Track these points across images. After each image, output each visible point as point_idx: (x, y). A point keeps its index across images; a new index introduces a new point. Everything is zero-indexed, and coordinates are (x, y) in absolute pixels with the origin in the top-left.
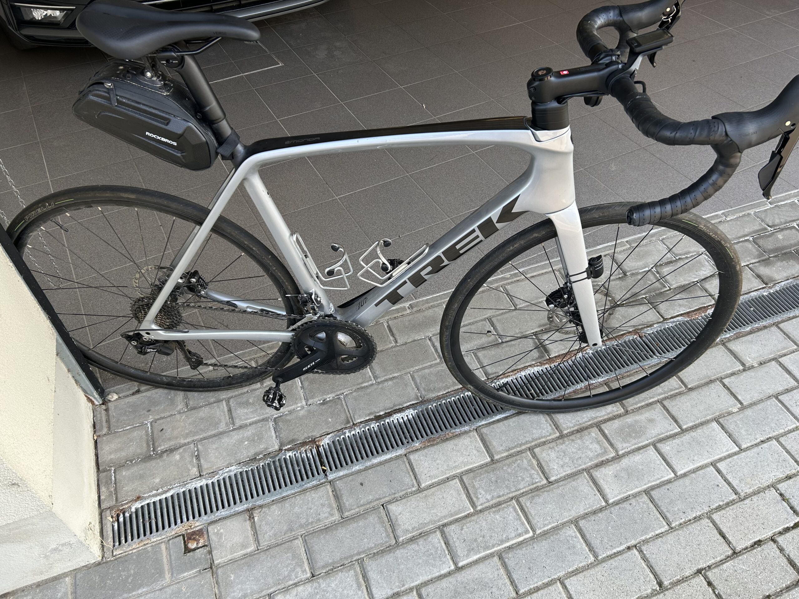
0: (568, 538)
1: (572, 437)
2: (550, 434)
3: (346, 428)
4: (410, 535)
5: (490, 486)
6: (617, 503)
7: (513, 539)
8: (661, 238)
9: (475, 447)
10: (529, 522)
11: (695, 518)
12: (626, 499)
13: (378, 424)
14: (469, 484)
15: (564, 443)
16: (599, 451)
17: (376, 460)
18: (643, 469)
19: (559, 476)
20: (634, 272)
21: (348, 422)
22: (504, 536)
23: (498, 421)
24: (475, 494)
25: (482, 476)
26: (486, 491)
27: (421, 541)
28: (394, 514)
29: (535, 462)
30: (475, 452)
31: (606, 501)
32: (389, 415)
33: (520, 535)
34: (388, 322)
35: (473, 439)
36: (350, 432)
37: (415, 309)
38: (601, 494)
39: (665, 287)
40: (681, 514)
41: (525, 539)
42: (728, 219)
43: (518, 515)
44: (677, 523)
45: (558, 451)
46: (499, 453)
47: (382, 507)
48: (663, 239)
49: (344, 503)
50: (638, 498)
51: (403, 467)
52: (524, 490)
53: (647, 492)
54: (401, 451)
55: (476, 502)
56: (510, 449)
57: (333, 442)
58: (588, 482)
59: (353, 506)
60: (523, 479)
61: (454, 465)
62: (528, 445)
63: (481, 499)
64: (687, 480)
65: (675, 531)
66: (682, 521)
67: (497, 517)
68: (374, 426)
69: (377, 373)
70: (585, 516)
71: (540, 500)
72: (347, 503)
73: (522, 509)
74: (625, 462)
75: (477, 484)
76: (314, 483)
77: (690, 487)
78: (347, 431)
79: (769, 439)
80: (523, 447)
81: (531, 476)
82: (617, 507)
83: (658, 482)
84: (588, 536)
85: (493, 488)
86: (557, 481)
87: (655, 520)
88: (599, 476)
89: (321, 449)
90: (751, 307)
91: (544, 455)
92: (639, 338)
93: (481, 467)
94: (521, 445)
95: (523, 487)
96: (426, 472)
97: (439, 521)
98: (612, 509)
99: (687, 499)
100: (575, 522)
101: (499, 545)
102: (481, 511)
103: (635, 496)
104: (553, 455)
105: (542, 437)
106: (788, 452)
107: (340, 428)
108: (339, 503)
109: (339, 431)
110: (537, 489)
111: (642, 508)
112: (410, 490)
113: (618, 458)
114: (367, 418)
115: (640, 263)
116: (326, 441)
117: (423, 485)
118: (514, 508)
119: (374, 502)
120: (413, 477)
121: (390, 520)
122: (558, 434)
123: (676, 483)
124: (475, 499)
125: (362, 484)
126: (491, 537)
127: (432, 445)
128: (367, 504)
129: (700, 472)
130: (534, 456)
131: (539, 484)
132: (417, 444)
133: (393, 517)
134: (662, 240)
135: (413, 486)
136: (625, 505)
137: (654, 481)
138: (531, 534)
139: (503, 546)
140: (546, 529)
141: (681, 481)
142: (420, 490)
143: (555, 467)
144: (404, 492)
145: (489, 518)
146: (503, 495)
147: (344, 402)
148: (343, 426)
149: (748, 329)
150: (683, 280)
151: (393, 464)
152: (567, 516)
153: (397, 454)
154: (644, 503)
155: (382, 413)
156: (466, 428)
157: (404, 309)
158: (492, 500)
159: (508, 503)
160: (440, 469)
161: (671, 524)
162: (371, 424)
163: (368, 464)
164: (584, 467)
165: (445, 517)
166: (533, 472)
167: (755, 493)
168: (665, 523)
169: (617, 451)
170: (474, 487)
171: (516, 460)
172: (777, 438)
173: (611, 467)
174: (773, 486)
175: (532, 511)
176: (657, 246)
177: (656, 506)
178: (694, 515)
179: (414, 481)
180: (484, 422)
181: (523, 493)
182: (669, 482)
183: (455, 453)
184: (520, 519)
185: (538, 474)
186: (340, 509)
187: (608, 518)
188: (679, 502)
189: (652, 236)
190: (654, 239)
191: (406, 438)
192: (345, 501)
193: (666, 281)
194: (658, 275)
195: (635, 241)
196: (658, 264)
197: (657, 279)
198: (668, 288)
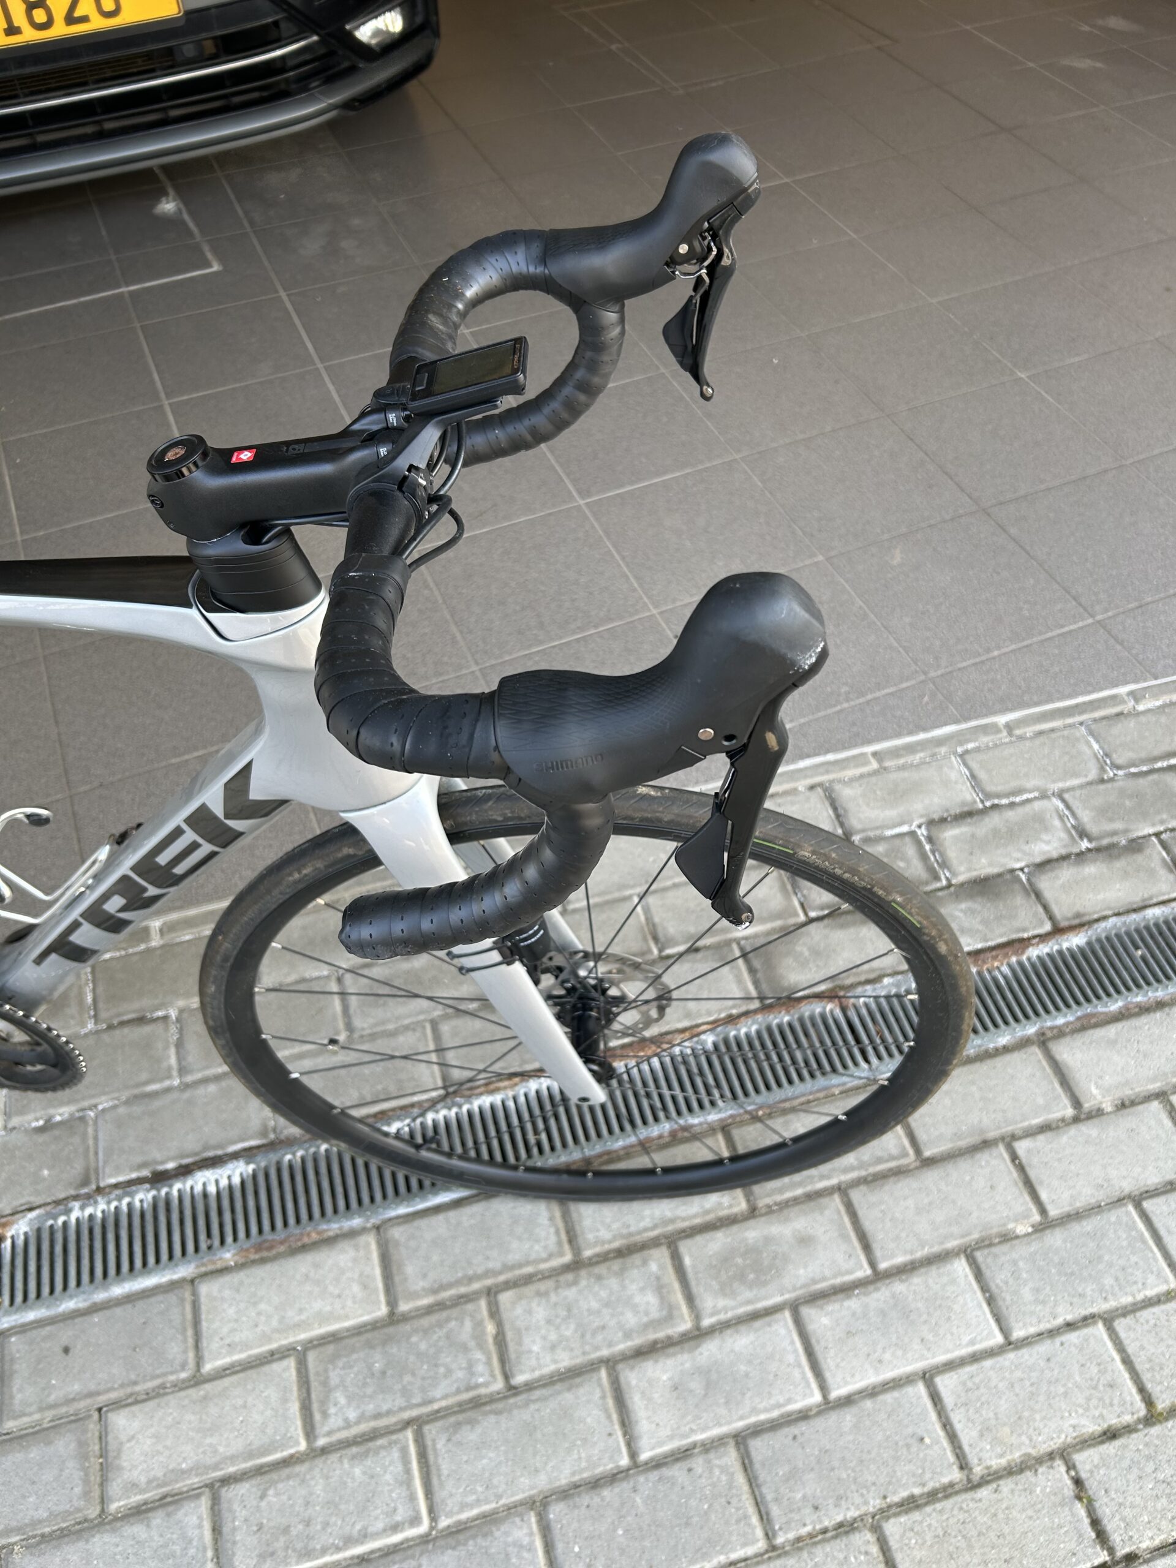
0: (510, 1549)
1: (601, 1269)
2: (550, 1256)
3: (76, 1198)
4: (136, 1499)
5: (365, 1384)
6: (658, 1464)
7: (376, 1535)
8: (960, 750)
9: (361, 1275)
10: (429, 1493)
11: (840, 1525)
12: (682, 1455)
13: (153, 1193)
14: (317, 1374)
15: (575, 1283)
16: (655, 1314)
17: (118, 1290)
18: (747, 1375)
19: (537, 1374)
20: (871, 834)
21: (85, 1182)
22: (358, 1527)
23: (438, 1209)
24: (323, 1403)
25: (355, 1356)
26: (350, 1399)
27: (158, 1519)
28: (116, 1438)
29: (490, 1328)
30: (356, 1288)
31: (633, 1455)
32: (185, 1171)
33: (395, 1528)
35: (362, 1253)
36: (82, 1208)
38: (625, 1434)
39: (937, 878)
40: (808, 1510)
41: (407, 1540)
42: (1141, 707)
43: (408, 1471)
44: (791, 1536)
45: (556, 1304)
46: (415, 1295)
47: (96, 1415)
48: (967, 752)
50: (712, 1455)
51: (175, 1315)
52: (444, 1403)
53: (741, 1439)
54: (184, 1271)
55: (318, 1425)
56: (442, 1288)
57: (38, 1231)
58: (603, 1397)
59: (31, 1405)
60: (449, 1372)
61: (297, 1319)
62: (489, 1282)
63: (332, 1420)
64: (848, 1417)
65: (779, 1556)
66: (804, 1531)
67: (357, 1471)
68: (143, 1197)
69: (190, 1059)
70: (566, 1493)
71: (470, 1435)
72: (18, 1397)
73: (422, 1455)
74: (710, 1349)
75: (334, 1377)
77: (851, 1438)
78: (76, 1205)
79: (1087, 1320)
80: (476, 1286)
81: (470, 1368)
82: (654, 1475)
83: (775, 1414)
84: (560, 1547)
85: (369, 1391)
86: (529, 1387)
87: (738, 1521)
88: (634, 1382)
90: (1137, 948)
91: (519, 1311)
92: (838, 1013)
93: (359, 1331)
94: (470, 1280)
95: (443, 1394)
96: (225, 1330)
97: (216, 1467)
98: (642, 1479)
99: (833, 1469)
100: (539, 1505)
101: (338, 1549)
102: (324, 1451)
103: (709, 1447)
104: (540, 1312)
105: (528, 1263)
106: (1127, 1361)
107: (62, 1196)
109: (57, 1203)
110: (477, 1403)
111: (714, 1485)
112: (172, 1378)
113: (697, 1335)
114: (134, 1175)
115: (891, 813)
117: (208, 1367)
118: (404, 1451)
119: (80, 1399)
120: (191, 1341)
121: (103, 1453)
122: (568, 1258)
123: (819, 1423)
124: (317, 1417)
125: (66, 1350)
126: (326, 1525)
127: (263, 1261)
128: (62, 1405)
129: (889, 1397)
130: (495, 1313)
131: (483, 1391)
132: (228, 1256)
133: (112, 1446)
134: (961, 756)
135: (183, 1366)
136: (676, 1472)
137: (766, 1410)
138: (424, 1527)
139: (348, 1553)
140: (464, 1516)
141: (833, 1417)
142: (198, 1380)
143: (535, 1348)
144: (157, 1382)
145: (338, 1472)
146: (389, 1413)
147: (90, 1130)
148: (72, 1192)
149: (1115, 1005)
150: (985, 866)
151: (157, 1304)
152: (526, 1486)
153: (175, 1277)
154: (724, 1469)
155: (171, 1165)
156: (356, 1222)
158: (358, 1422)
159: (394, 1437)
160: (260, 1328)
161: (775, 1535)
162: (136, 1192)
163: (100, 1296)
164: (605, 1352)
165: (233, 1459)
166: (479, 1355)
167: (1012, 1471)
168: (759, 1533)
169: (697, 1318)
170: (325, 1383)
171: (448, 1320)
172: (1108, 1320)
173: (670, 1362)
174: (1064, 1454)
175: (444, 1464)
176: (946, 769)
177: (752, 1482)
178: (839, 1518)
179: (191, 1355)
180: (402, 1210)
181: (438, 1411)
182: (804, 1416)
183: (308, 1287)
184: (408, 1483)
185: (489, 1363)
187: (623, 1504)
188: (812, 1475)
189: (939, 742)
190: (943, 750)
191: (209, 1235)
192: (15, 1390)
193: (944, 865)
194: (928, 847)
195: (896, 753)
196: (936, 816)
197: (924, 856)
198: (944, 882)
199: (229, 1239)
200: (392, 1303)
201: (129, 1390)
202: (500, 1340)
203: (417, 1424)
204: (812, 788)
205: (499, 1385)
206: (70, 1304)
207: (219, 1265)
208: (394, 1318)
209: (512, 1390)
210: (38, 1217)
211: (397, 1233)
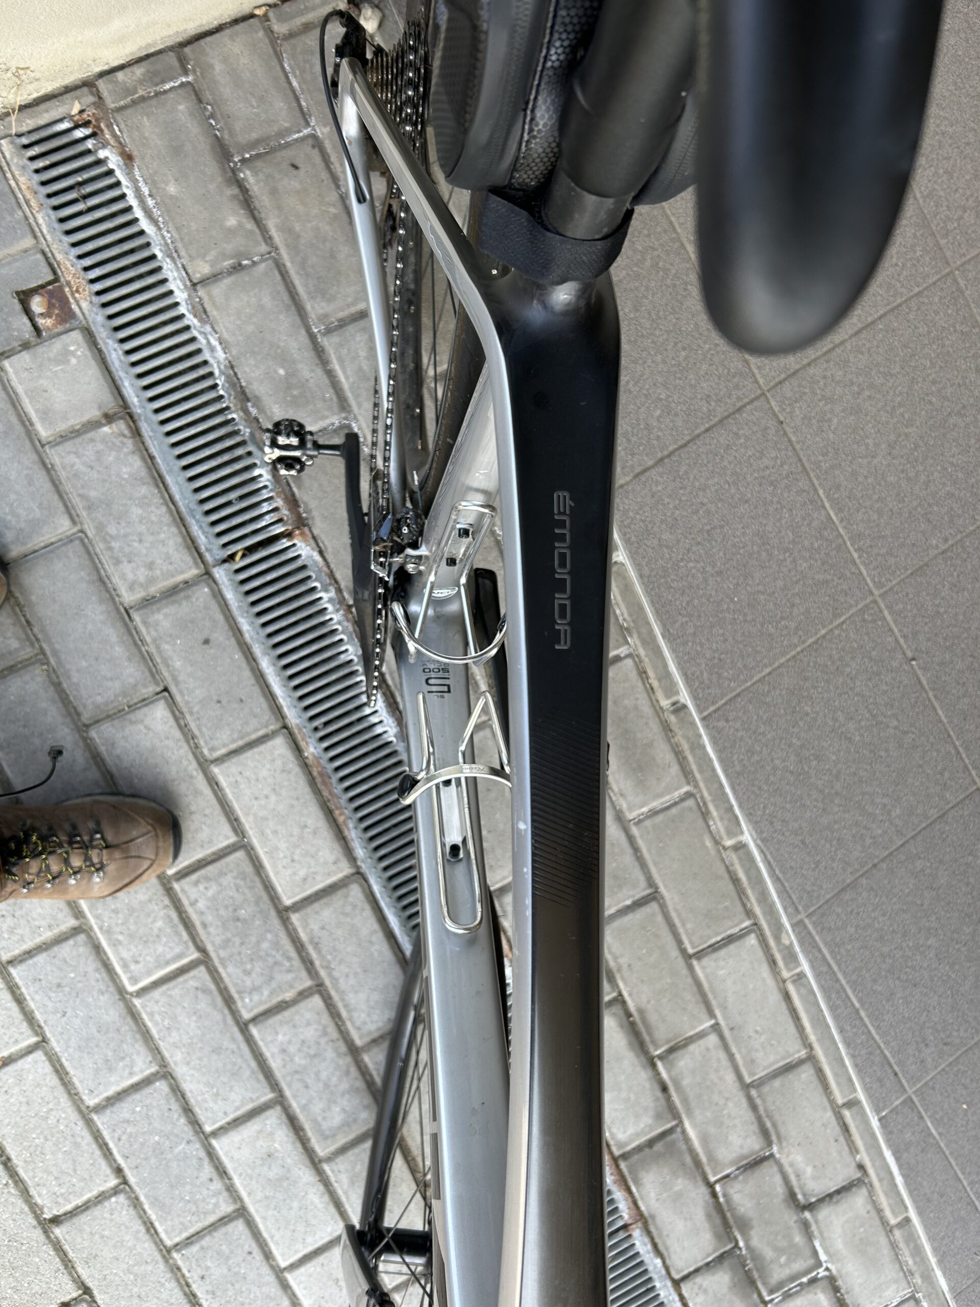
0: (128, 1059)
2: (359, 1029)
3: (339, 590)
4: (104, 751)
5: (226, 907)
6: (211, 1154)
7: (117, 953)
9: (315, 873)
10: (156, 984)
11: (194, 1296)
12: (222, 1172)
13: (356, 659)
14: (227, 864)
15: (339, 1055)
16: (325, 1125)
17: (266, 665)
18: (291, 1208)
19: (261, 1043)
20: (814, 1227)
22: (120, 937)
23: (382, 919)
24: (208, 879)
25: (246, 891)
26: (213, 899)
28: (145, 715)
29: (289, 995)
30: (302, 873)
31: (214, 1134)
33: (125, 966)
34: (629, 656)
35: (334, 868)
36: (330, 600)
37: (672, 719)
38: (229, 1124)
39: (771, 1292)
40: (200, 1272)
41: (119, 977)
43: (168, 963)
44: (180, 1263)
45: (318, 1043)
46: (306, 925)
47: (159, 689)
49: (159, 610)
50: (225, 1194)
51: (254, 723)
52: (224, 975)
53: (242, 1213)
54: (293, 716)
55: (188, 879)
56: (316, 945)
57: (304, 567)
58: (252, 1100)
59: (156, 631)
60: (247, 973)
61: (268, 831)
62: (328, 982)
63: (194, 890)
64: (274, 1289)
65: (164, 1257)
66: (185, 1271)
67: (159, 924)
70: (177, 1091)
71: (203, 1004)
72: (159, 617)
73: (182, 971)
74: (306, 1175)
75: (228, 880)
76: (202, 540)
77: (258, 1294)
78: (332, 594)
80: (323, 973)
81: (255, 989)
82: (202, 1154)
83: (265, 1235)
84: (137, 1096)
85: (222, 912)
86: (250, 1040)
87: (181, 1223)
88: (268, 1122)
89: (285, 543)
91: (308, 1015)
93: (268, 887)
94: (327, 967)
95: (231, 973)
96: (247, 773)
98: (198, 1145)
99: (233, 1285)
100: (165, 1073)
101: (101, 928)
103: (231, 1189)
104: (310, 1033)
105: (349, 1011)
108: (160, 600)
109: (332, 575)
110: (229, 1001)
111: (204, 1200)
112: (202, 743)
113: (315, 1162)
115: (839, 1244)
116: (304, 550)
117: (216, 770)
118: (180, 956)
119: (169, 671)
120: (233, 746)
121: (133, 708)
122: (359, 1042)
123: (266, 1270)
124: (194, 877)
125: (206, 642)
126: (116, 911)
127: (312, 782)
128: (162, 657)
130: (303, 995)
131: (239, 1004)
132: (312, 749)
133: (139, 714)
134: (913, 1298)
135: (212, 749)
136: (208, 1170)
137: (267, 1228)
138: (131, 988)
139: (99, 935)
140: (144, 1016)
141: (271, 1278)
142: (204, 765)
143: (280, 1037)
144: (197, 732)
145: (156, 908)
146: (209, 934)
151: (260, 704)
152: (176, 1059)
153: (286, 710)
154: (216, 1205)
156: (360, 852)
157: (671, 690)
158: (196, 912)
159: (191, 944)
160: (255, 802)
161: (178, 1251)
162: (353, 645)
163: (257, 650)
164: (288, 1093)
166: (266, 993)
168: (177, 1240)
169: (329, 1159)
170: (222, 874)
171: (289, 959)
173: (289, 1147)
176: (894, 1286)
177: (212, 1227)
178: (199, 1294)
179: (223, 751)
180: (376, 888)
181: (217, 971)
182: (268, 1256)
183: (296, 831)
184: (159, 967)
185: (261, 1003)
186: (148, 602)
187: (177, 1136)
188: (225, 1271)
189: (928, 1277)
190: (918, 1280)
191: (326, 724)
192: (165, 611)
193: (787, 1296)
194: (805, 1280)
195: (912, 1238)
196: (840, 1283)
197: (793, 1278)
198: (767, 1298)
199: (326, 744)
200: (297, 907)
201: (185, 710)
202: (281, 1007)
203: (205, 960)
204: (861, 1167)
205: (246, 1015)
206: (245, 625)
207: (302, 744)
208: (283, 913)
209: (244, 1027)
210: (315, 562)
211: (355, 891)
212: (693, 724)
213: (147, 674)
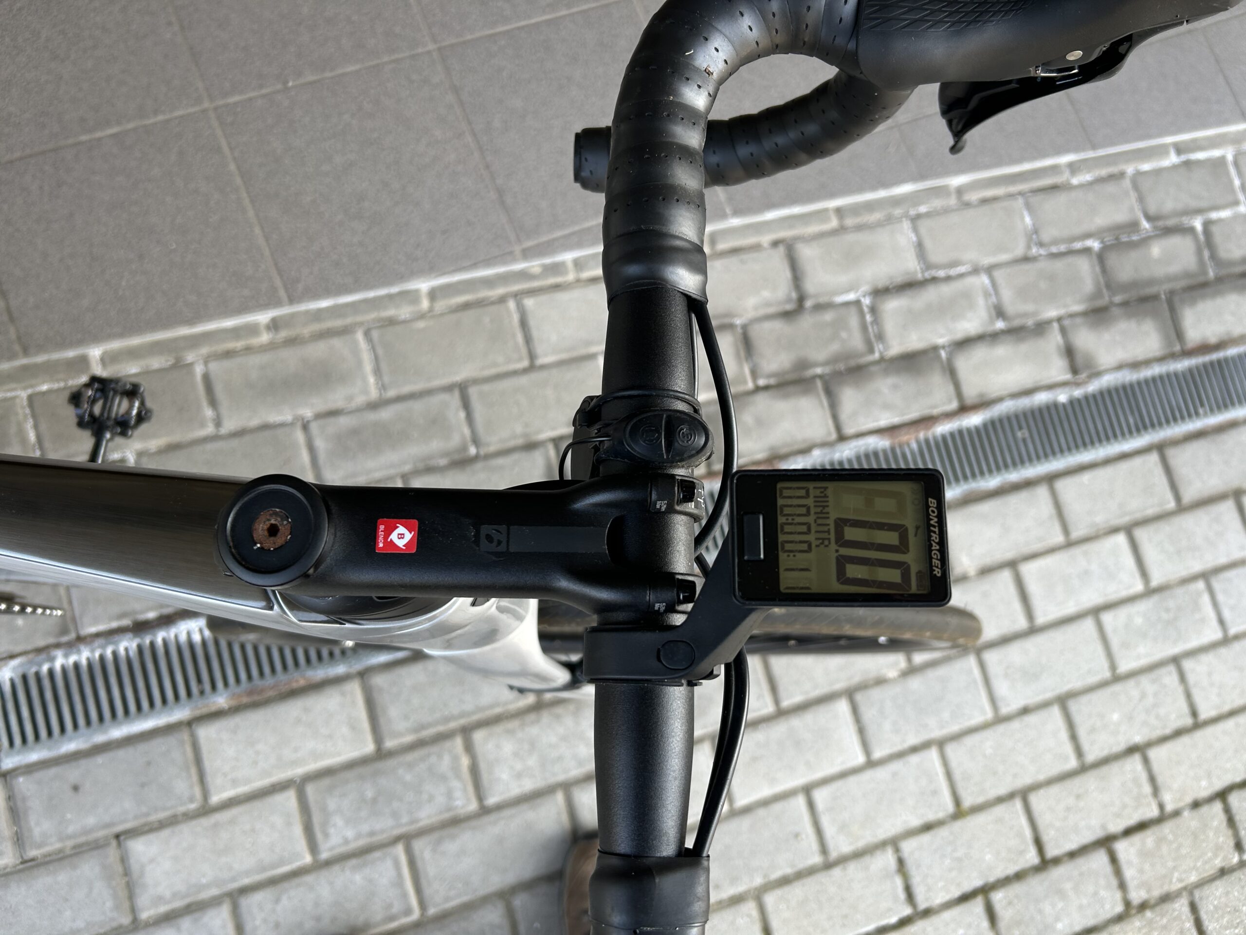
3: (58, 646)
4: (163, 909)
5: (359, 809)
8: (912, 212)
9: (348, 718)
10: (419, 892)
11: (733, 898)
13: (137, 641)
14: (316, 802)
15: (538, 721)
19: (505, 796)
20: (823, 300)
21: (64, 631)
24: (325, 824)
25: (349, 787)
26: (347, 821)
27: (186, 923)
28: (138, 861)
29: (465, 761)
30: (345, 730)
32: (167, 620)
33: (393, 918)
34: (206, 363)
35: (348, 699)
36: (66, 656)
39: (871, 351)
41: (403, 925)
42: (1075, 181)
43: (400, 875)
45: (521, 740)
46: (400, 735)
47: (114, 842)
48: (919, 216)
49: (30, 831)
51: (176, 755)
52: (426, 823)
54: (180, 714)
55: (321, 843)
56: (422, 727)
59: (51, 836)
60: (431, 799)
61: (293, 756)
62: (463, 722)
63: (333, 837)
64: (746, 821)
67: (358, 877)
68: (127, 645)
71: (451, 847)
72: (37, 832)
73: (412, 862)
75: (332, 804)
78: (58, 653)
79: (925, 746)
80: (453, 725)
81: (449, 795)
85: (363, 814)
86: (500, 807)
90: (1020, 428)
93: (350, 765)
94: (447, 720)
95: (427, 815)
96: (227, 768)
97: (233, 879)
100: (506, 896)
102: (328, 864)
104: (508, 747)
105: (495, 705)
106: (949, 775)
107: (41, 643)
108: (20, 827)
109: (39, 651)
110: (455, 822)
112: (183, 809)
114: (114, 625)
116: (6, 673)
117: (215, 799)
118: (397, 860)
119: (98, 830)
120: (195, 778)
121: (127, 873)
124: (319, 836)
125: (76, 788)
127: (255, 705)
128: (81, 835)
129: (777, 807)
130: (469, 748)
131: (460, 811)
132: (221, 700)
133: (135, 867)
134: (913, 220)
135: (192, 800)
138: (416, 915)
140: (447, 906)
141: (736, 822)
142: (206, 810)
143: (504, 777)
144: (168, 813)
145: (341, 879)
146: (381, 831)
148: (51, 640)
150: (915, 341)
151: (158, 745)
152: (497, 881)
153: (172, 719)
155: (151, 615)
156: (341, 669)
157: (252, 330)
158: (355, 839)
159: (387, 850)
160: (259, 764)
162: (121, 641)
163: (100, 738)
164: (562, 778)
165: (247, 873)
166: (456, 784)
167: (858, 855)
170: (324, 809)
171: (429, 755)
172: (941, 744)
174: (894, 843)
175: (430, 868)
176: (897, 234)
178: (731, 893)
179: (197, 788)
181: (422, 829)
183: (300, 729)
184: (401, 886)
185: (465, 790)
186: (19, 840)
192: (32, 823)
193: (880, 337)
194: (869, 318)
195: (856, 210)
196: (881, 285)
197: (864, 327)
198: (877, 355)
199: (220, 684)
200: (378, 739)
201: (142, 821)
202: (475, 771)
203: (406, 839)
205: (473, 806)
207: (213, 708)
208: (381, 754)
209: (485, 811)
210: (21, 665)
211: (379, 680)
212: (293, 316)
213: (95, 853)
